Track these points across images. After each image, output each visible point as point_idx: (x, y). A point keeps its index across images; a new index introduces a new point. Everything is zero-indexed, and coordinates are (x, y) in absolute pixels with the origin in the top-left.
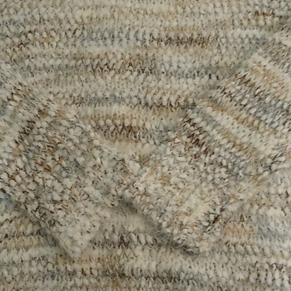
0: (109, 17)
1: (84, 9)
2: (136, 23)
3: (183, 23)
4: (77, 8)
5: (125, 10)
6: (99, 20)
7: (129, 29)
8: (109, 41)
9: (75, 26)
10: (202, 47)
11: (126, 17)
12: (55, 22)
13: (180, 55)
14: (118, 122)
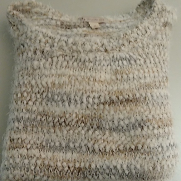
0: (67, 83)
1: (49, 77)
2: (88, 88)
3: (122, 87)
4: (44, 76)
5: (79, 78)
6: (60, 85)
7: (83, 93)
8: (66, 103)
9: (43, 89)
10: (136, 105)
11: (80, 83)
12: (28, 86)
13: (120, 113)
14: (71, 165)
